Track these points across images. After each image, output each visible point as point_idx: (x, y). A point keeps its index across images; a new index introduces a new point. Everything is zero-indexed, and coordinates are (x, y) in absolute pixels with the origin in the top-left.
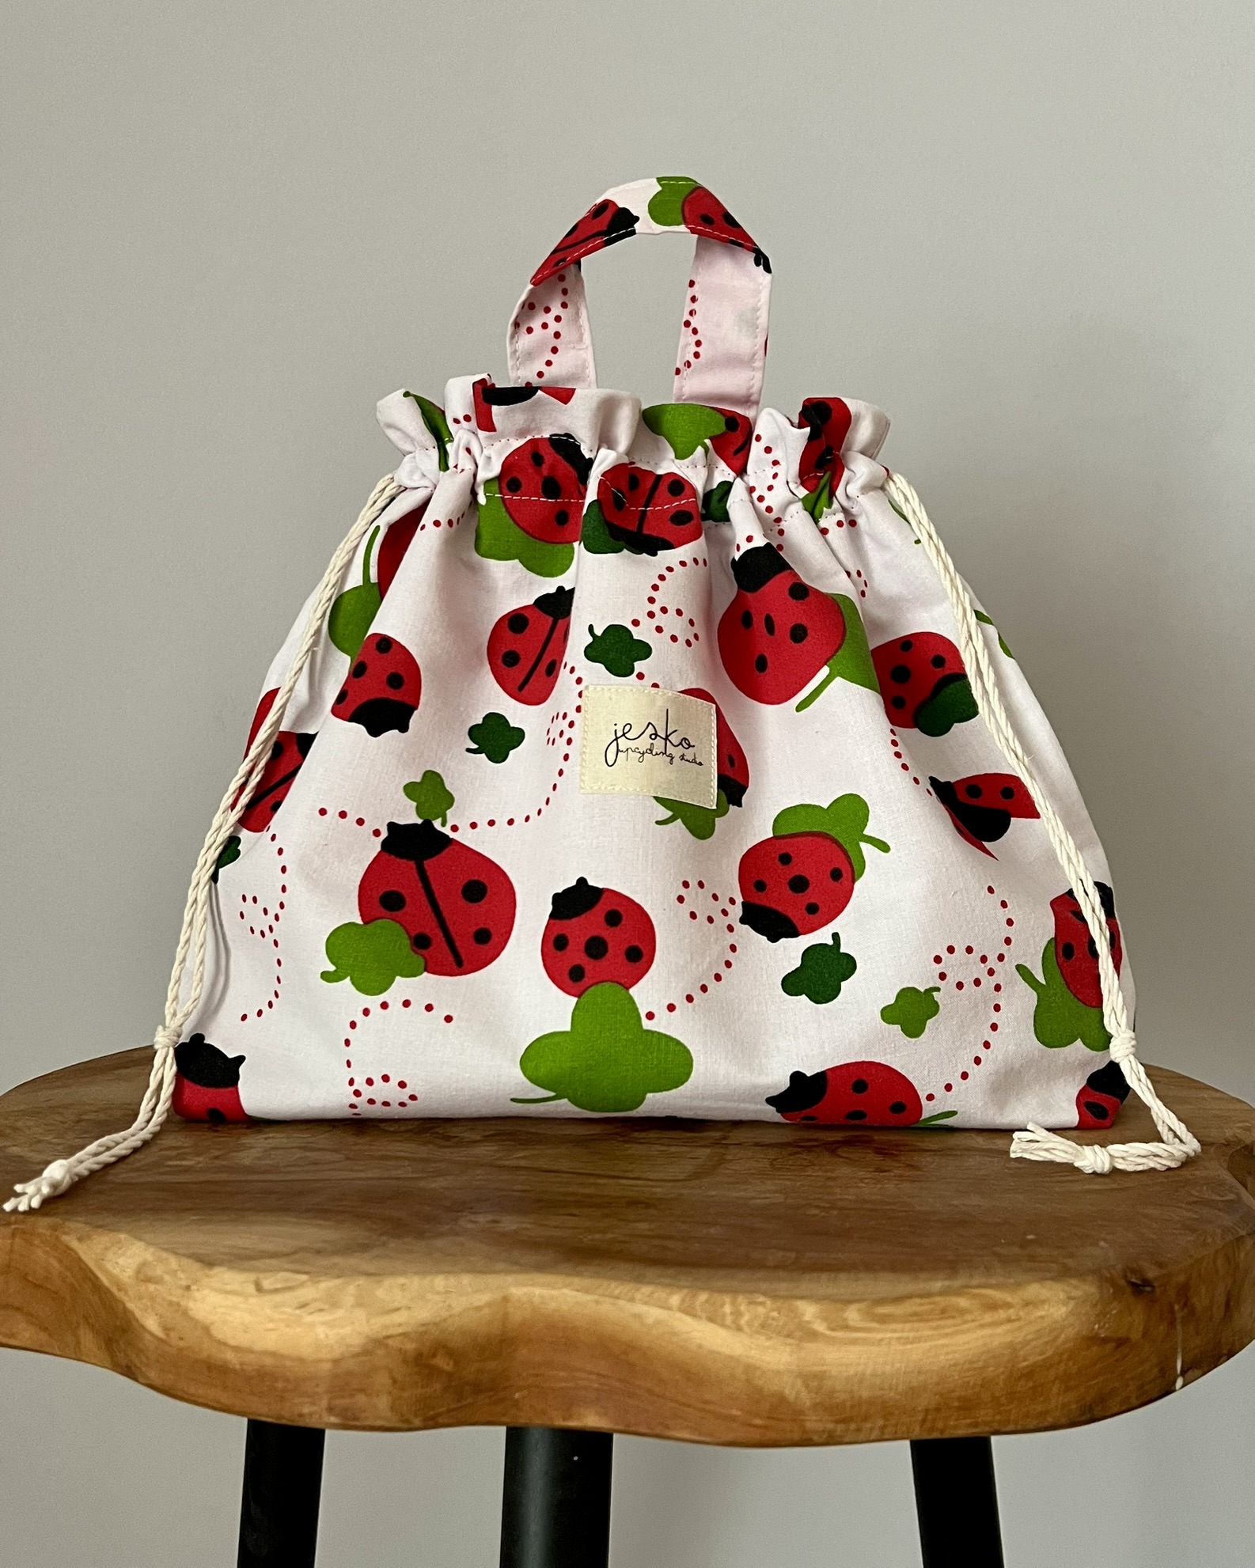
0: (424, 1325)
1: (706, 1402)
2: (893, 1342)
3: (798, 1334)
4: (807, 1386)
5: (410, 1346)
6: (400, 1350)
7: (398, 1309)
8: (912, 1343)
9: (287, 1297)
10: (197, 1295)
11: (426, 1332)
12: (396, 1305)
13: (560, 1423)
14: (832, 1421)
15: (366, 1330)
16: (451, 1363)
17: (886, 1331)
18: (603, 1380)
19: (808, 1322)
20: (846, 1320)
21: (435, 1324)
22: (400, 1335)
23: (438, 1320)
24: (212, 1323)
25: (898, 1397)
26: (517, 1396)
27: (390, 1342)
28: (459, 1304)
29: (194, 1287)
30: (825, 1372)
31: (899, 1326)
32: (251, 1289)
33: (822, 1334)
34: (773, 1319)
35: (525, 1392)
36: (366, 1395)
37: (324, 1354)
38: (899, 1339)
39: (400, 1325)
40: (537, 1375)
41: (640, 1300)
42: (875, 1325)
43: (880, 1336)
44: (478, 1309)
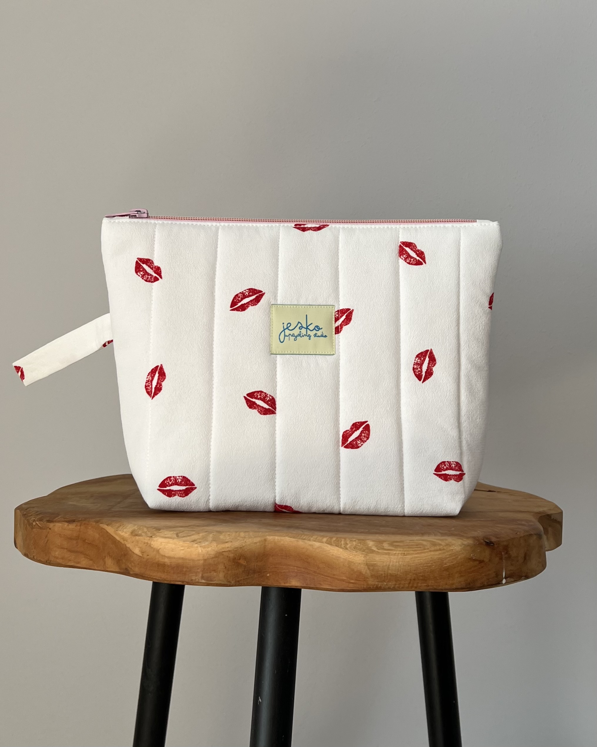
0: (236, 548)
1: (334, 575)
2: (400, 554)
3: (366, 551)
4: (369, 569)
5: (231, 555)
6: (228, 556)
7: (228, 542)
8: (406, 555)
9: (188, 538)
10: (155, 539)
11: (237, 550)
12: (227, 541)
13: (283, 584)
14: (378, 581)
15: (216, 549)
16: (245, 562)
17: (397, 551)
18: (299, 569)
19: (370, 547)
20: (383, 546)
21: (241, 548)
22: (228, 551)
23: (241, 547)
24: (160, 549)
25: (401, 574)
26: (268, 575)
27: (224, 553)
28: (249, 541)
29: (153, 537)
30: (375, 564)
31: (402, 549)
32: (175, 536)
33: (375, 551)
34: (358, 546)
35: (271, 574)
36: (215, 572)
37: (201, 558)
38: (401, 553)
39: (228, 547)
40: (276, 568)
41: (313, 540)
42: (393, 548)
43: (395, 552)
44: (256, 543)
